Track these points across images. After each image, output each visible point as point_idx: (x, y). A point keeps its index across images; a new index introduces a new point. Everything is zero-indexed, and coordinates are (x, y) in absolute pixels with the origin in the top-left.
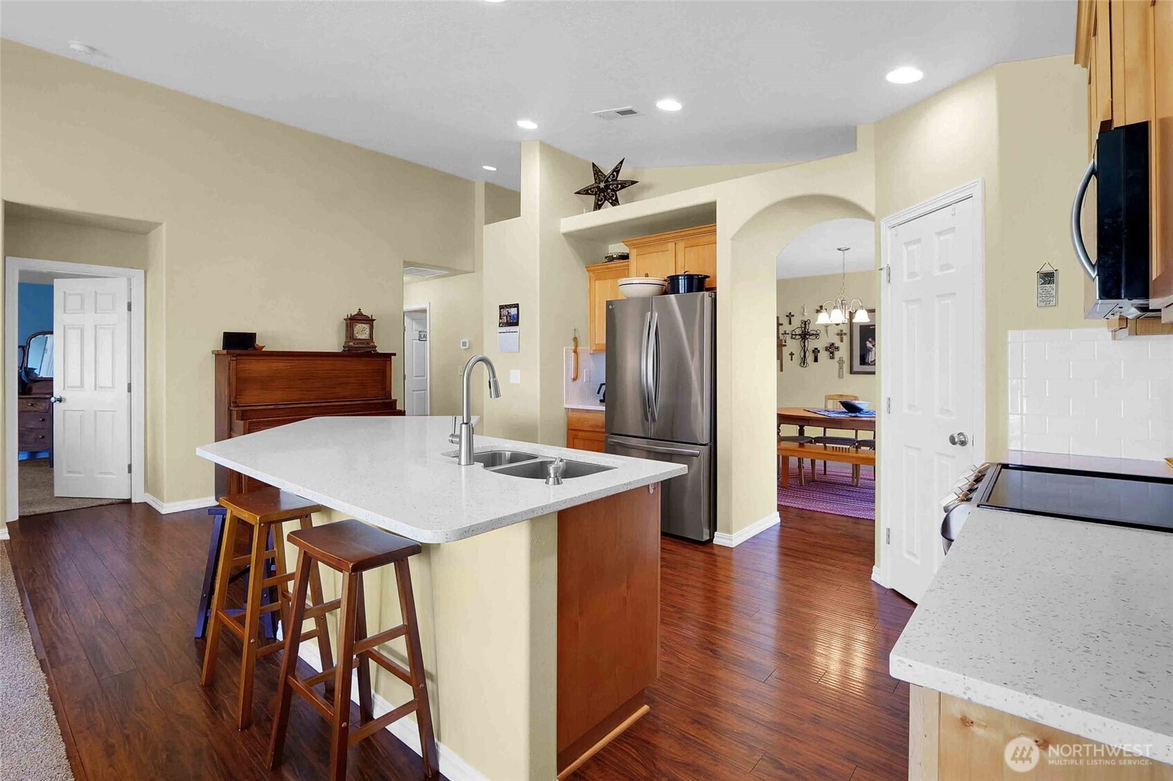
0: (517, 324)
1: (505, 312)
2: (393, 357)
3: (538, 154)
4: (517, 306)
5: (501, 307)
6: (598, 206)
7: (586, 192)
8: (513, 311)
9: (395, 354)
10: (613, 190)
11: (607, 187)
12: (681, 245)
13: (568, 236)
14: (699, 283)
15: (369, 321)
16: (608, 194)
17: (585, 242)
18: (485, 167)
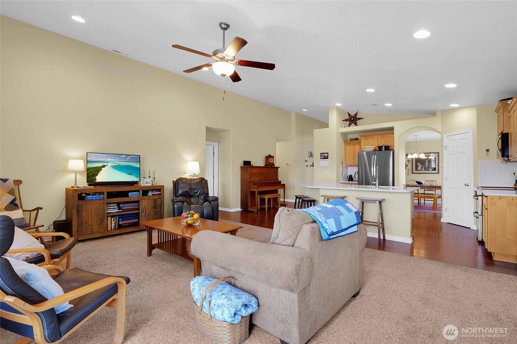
0: (328, 158)
1: (323, 155)
2: (279, 168)
3: (336, 112)
4: (328, 153)
5: (321, 154)
6: (350, 125)
7: (346, 120)
8: (326, 155)
9: (279, 167)
10: (355, 120)
11: (354, 120)
12: (379, 137)
13: (341, 133)
14: (387, 148)
15: (273, 157)
16: (354, 121)
17: (344, 135)
18: (303, 110)
